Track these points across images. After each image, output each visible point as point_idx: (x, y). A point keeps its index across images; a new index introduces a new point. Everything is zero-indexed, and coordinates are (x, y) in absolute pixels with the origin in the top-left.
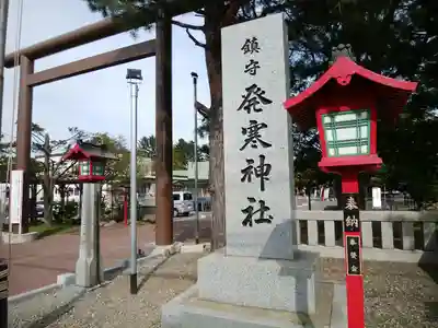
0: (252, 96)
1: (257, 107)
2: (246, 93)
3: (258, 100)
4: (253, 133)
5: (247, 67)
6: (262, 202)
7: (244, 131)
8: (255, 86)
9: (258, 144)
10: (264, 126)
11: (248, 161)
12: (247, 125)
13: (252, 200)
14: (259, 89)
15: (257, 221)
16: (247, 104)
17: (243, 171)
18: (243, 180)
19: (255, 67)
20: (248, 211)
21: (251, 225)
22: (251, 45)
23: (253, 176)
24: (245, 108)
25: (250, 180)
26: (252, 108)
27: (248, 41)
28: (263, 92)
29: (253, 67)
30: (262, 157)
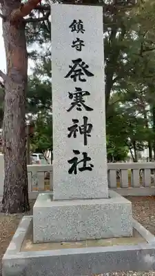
0: (78, 68)
1: (82, 77)
2: (73, 65)
3: (83, 72)
4: (78, 98)
5: (74, 43)
6: (85, 154)
7: (71, 96)
8: (80, 60)
9: (82, 107)
10: (87, 93)
11: (74, 120)
12: (73, 91)
13: (77, 152)
14: (84, 63)
15: (81, 170)
16: (73, 73)
17: (69, 129)
18: (69, 136)
19: (81, 45)
20: (74, 161)
21: (75, 173)
22: (77, 26)
23: (78, 133)
24: (72, 77)
25: (75, 136)
26: (77, 78)
27: (75, 21)
28: (87, 66)
29: (78, 44)
30: (86, 119)
